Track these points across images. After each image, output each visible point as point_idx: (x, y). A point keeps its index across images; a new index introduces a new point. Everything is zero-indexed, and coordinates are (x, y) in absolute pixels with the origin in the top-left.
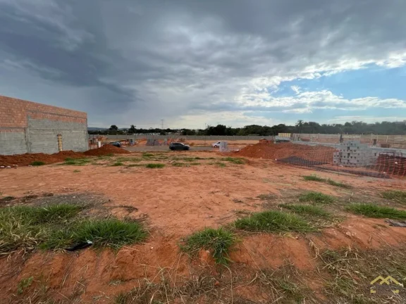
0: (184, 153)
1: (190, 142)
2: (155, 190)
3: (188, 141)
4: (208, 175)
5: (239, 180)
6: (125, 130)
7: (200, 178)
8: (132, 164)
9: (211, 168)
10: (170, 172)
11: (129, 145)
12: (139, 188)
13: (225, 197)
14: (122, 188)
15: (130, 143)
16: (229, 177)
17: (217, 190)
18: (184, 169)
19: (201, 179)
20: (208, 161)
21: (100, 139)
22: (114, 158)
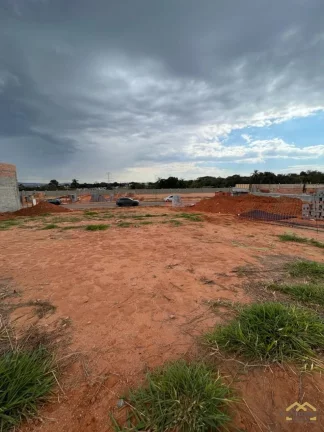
0: (132, 209)
1: (140, 196)
2: (90, 267)
3: (137, 196)
4: (161, 239)
5: (201, 245)
6: (66, 185)
7: (151, 243)
8: (69, 225)
9: (165, 228)
10: (115, 236)
11: (70, 202)
12: (68, 264)
13: (188, 273)
14: (43, 265)
15: (71, 199)
16: (188, 240)
17: (176, 262)
18: (133, 230)
19: (154, 245)
20: (161, 219)
21: (36, 196)
22: (49, 218)
